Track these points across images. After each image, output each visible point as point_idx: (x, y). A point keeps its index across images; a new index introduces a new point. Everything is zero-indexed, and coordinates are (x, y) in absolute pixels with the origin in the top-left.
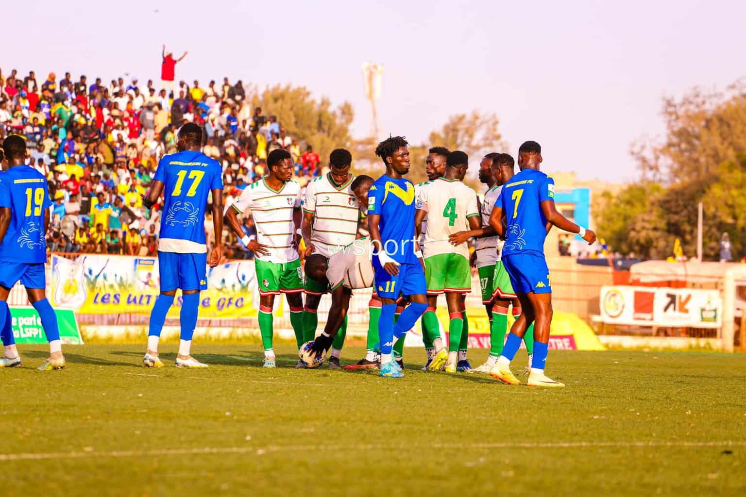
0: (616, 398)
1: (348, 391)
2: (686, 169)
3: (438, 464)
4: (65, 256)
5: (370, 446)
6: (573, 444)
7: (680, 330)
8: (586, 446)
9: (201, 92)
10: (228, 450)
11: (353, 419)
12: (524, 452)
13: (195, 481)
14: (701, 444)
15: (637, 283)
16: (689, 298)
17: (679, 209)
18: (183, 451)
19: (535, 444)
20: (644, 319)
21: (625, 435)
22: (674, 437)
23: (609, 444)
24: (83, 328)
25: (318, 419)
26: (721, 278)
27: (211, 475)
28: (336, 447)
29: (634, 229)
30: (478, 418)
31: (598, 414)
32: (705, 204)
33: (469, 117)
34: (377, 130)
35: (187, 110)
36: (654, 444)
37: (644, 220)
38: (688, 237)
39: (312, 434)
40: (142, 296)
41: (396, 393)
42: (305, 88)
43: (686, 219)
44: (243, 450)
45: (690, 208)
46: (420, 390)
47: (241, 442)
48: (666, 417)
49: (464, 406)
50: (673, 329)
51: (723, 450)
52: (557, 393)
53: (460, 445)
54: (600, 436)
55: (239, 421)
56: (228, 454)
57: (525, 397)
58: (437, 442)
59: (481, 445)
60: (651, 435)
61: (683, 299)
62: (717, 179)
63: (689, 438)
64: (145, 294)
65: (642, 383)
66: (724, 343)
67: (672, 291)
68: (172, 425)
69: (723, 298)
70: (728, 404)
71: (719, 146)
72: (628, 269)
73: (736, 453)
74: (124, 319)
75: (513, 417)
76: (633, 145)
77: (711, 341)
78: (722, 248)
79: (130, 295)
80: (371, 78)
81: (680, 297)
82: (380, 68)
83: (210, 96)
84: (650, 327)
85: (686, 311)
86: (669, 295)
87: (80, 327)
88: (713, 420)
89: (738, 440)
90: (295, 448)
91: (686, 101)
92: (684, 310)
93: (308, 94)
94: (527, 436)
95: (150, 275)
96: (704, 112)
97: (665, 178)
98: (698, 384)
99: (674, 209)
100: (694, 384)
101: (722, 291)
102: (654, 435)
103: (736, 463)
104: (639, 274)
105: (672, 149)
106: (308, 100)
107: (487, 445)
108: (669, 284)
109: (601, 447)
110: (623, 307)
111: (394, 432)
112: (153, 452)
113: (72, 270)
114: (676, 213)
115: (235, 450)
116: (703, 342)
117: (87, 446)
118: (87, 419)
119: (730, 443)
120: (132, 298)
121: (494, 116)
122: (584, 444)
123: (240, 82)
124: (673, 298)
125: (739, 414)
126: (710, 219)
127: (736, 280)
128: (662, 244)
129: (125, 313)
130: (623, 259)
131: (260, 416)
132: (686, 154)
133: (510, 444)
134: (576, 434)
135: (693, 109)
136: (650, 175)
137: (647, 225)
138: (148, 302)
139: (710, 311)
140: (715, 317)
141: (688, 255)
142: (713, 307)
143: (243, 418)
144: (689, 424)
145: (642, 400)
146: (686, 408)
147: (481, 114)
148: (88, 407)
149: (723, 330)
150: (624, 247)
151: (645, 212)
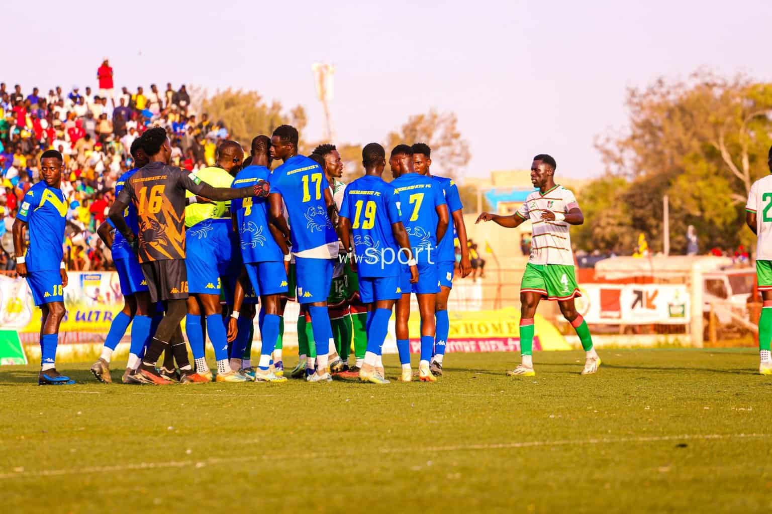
0: (573, 397)
1: (297, 400)
2: (650, 162)
3: (383, 469)
4: (7, 275)
5: (314, 455)
6: (526, 444)
7: (649, 328)
8: (538, 445)
9: (144, 99)
10: (166, 464)
11: (300, 427)
12: (474, 454)
13: (127, 496)
14: (656, 439)
15: (602, 280)
16: (656, 293)
17: (644, 203)
18: (118, 467)
19: (486, 446)
20: (610, 317)
21: (580, 433)
22: (629, 432)
23: (562, 442)
24: (28, 348)
25: (263, 429)
26: (688, 271)
27: (144, 490)
28: (279, 457)
29: (598, 226)
30: (431, 422)
31: (555, 414)
32: (670, 196)
33: (427, 117)
34: (330, 133)
35: (129, 118)
36: (608, 441)
37: (608, 216)
38: (654, 232)
39: (255, 445)
40: (91, 313)
41: (347, 400)
42: (256, 93)
43: (651, 213)
44: (181, 464)
45: (655, 201)
46: (372, 397)
47: (182, 456)
48: (624, 414)
49: (417, 411)
50: (641, 326)
51: (678, 443)
52: (513, 394)
53: (409, 449)
54: (554, 435)
55: (180, 435)
56: (165, 468)
57: (481, 399)
58: (385, 448)
59: (430, 448)
60: (606, 432)
61: (651, 294)
62: (681, 171)
63: (643, 433)
64: (94, 310)
65: (602, 381)
66: (694, 338)
67: (638, 287)
68: (109, 442)
69: (691, 293)
70: (688, 398)
71: (683, 137)
72: (593, 267)
73: (691, 446)
74: (71, 338)
75: (466, 419)
76: (597, 137)
77: (680, 337)
78: (689, 241)
79: (79, 312)
80: (322, 79)
81: (647, 293)
82: (331, 69)
83: (154, 103)
84: (617, 326)
85: (654, 307)
86: (635, 292)
87: (24, 348)
88: (672, 415)
89: (695, 433)
90: (236, 459)
91: (652, 91)
92: (651, 306)
93: (259, 99)
94: (479, 439)
95: (98, 290)
96: (667, 102)
97: (630, 171)
98: (660, 380)
99: (638, 204)
100: (656, 380)
101: (689, 285)
102: (610, 431)
103: (690, 456)
104: (604, 271)
105: (637, 142)
106: (259, 105)
107: (435, 449)
108: (636, 280)
109: (554, 446)
110: (589, 305)
111: (341, 439)
112: (87, 470)
113: (15, 289)
114: (641, 207)
115: (173, 463)
116: (671, 338)
117: (18, 466)
118: (20, 440)
119: (687, 437)
120: (80, 315)
121: (452, 114)
122: (536, 443)
123: (184, 87)
124: (639, 295)
125: (698, 408)
126: (676, 212)
127: (704, 274)
128: (627, 240)
129: (72, 331)
130: (587, 257)
131: (203, 428)
132: (651, 146)
133: (460, 447)
134: (530, 434)
135: (656, 99)
136: (614, 168)
137: (612, 221)
138: (97, 319)
139: (678, 306)
140: (683, 313)
141: (654, 249)
142: (681, 302)
143: (186, 431)
144: (647, 420)
145: (601, 397)
146: (645, 403)
147: (439, 112)
148: (23, 427)
149: (692, 326)
150: (590, 245)
151: (609, 207)
